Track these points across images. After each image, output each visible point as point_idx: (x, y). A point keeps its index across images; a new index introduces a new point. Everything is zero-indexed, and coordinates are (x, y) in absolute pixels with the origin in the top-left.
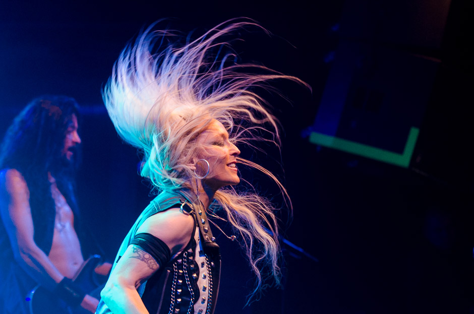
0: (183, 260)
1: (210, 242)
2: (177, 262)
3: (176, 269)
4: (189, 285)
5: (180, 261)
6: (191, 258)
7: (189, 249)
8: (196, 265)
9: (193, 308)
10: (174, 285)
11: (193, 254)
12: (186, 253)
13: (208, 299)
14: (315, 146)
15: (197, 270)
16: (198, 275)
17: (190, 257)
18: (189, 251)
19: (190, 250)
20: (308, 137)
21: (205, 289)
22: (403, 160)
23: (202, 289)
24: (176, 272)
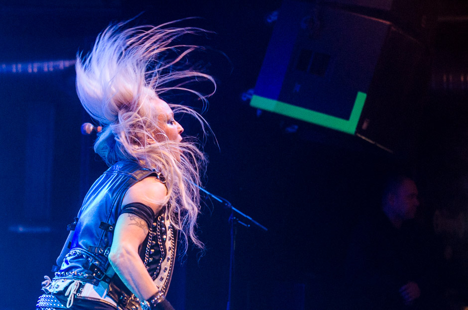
0: (157, 223)
2: (153, 225)
3: (151, 231)
4: (161, 245)
5: (155, 224)
9: (160, 266)
10: (151, 237)
11: (164, 219)
12: (160, 217)
13: (171, 259)
14: (255, 110)
15: (166, 232)
17: (162, 221)
19: (162, 215)
20: (249, 100)
21: (170, 249)
22: (349, 126)
23: (168, 249)
24: (151, 234)
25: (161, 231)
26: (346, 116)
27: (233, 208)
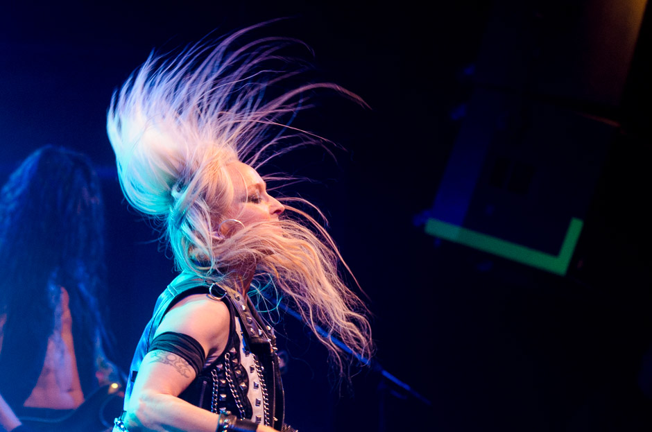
0: (224, 366)
1: (256, 338)
2: (216, 368)
3: (215, 378)
4: (237, 399)
5: (220, 366)
6: (235, 361)
7: (231, 349)
8: (244, 371)
11: (237, 356)
12: (227, 355)
13: (265, 418)
15: (244, 376)
16: (247, 384)
17: (234, 359)
18: (231, 351)
19: (233, 350)
21: (258, 403)
23: (255, 403)
24: (216, 383)
25: (234, 376)
26: (554, 251)
27: (385, 373)
